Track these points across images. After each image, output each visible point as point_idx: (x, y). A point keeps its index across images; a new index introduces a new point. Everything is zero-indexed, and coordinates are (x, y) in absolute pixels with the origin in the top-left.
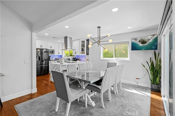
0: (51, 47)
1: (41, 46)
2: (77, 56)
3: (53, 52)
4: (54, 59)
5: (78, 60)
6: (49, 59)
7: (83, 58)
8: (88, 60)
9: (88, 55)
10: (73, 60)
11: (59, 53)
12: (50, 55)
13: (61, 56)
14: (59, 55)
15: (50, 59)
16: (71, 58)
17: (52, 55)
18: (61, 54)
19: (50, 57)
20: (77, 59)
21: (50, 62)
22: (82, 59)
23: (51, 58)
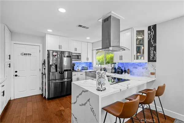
0: (76, 49)
1: (60, 47)
2: (122, 64)
3: (78, 57)
4: (80, 68)
5: (125, 71)
6: (72, 69)
7: (136, 68)
8: (152, 74)
9: (155, 61)
10: (114, 71)
11: (87, 59)
12: (73, 62)
13: (90, 63)
14: (88, 61)
15: (75, 69)
16: (109, 67)
17: (78, 62)
18: (90, 61)
19: (74, 65)
20: (122, 70)
21: (74, 73)
22: (134, 70)
23: (75, 67)
